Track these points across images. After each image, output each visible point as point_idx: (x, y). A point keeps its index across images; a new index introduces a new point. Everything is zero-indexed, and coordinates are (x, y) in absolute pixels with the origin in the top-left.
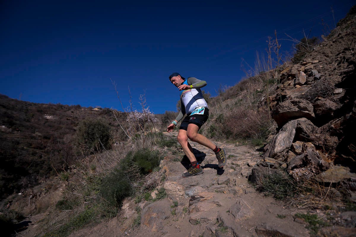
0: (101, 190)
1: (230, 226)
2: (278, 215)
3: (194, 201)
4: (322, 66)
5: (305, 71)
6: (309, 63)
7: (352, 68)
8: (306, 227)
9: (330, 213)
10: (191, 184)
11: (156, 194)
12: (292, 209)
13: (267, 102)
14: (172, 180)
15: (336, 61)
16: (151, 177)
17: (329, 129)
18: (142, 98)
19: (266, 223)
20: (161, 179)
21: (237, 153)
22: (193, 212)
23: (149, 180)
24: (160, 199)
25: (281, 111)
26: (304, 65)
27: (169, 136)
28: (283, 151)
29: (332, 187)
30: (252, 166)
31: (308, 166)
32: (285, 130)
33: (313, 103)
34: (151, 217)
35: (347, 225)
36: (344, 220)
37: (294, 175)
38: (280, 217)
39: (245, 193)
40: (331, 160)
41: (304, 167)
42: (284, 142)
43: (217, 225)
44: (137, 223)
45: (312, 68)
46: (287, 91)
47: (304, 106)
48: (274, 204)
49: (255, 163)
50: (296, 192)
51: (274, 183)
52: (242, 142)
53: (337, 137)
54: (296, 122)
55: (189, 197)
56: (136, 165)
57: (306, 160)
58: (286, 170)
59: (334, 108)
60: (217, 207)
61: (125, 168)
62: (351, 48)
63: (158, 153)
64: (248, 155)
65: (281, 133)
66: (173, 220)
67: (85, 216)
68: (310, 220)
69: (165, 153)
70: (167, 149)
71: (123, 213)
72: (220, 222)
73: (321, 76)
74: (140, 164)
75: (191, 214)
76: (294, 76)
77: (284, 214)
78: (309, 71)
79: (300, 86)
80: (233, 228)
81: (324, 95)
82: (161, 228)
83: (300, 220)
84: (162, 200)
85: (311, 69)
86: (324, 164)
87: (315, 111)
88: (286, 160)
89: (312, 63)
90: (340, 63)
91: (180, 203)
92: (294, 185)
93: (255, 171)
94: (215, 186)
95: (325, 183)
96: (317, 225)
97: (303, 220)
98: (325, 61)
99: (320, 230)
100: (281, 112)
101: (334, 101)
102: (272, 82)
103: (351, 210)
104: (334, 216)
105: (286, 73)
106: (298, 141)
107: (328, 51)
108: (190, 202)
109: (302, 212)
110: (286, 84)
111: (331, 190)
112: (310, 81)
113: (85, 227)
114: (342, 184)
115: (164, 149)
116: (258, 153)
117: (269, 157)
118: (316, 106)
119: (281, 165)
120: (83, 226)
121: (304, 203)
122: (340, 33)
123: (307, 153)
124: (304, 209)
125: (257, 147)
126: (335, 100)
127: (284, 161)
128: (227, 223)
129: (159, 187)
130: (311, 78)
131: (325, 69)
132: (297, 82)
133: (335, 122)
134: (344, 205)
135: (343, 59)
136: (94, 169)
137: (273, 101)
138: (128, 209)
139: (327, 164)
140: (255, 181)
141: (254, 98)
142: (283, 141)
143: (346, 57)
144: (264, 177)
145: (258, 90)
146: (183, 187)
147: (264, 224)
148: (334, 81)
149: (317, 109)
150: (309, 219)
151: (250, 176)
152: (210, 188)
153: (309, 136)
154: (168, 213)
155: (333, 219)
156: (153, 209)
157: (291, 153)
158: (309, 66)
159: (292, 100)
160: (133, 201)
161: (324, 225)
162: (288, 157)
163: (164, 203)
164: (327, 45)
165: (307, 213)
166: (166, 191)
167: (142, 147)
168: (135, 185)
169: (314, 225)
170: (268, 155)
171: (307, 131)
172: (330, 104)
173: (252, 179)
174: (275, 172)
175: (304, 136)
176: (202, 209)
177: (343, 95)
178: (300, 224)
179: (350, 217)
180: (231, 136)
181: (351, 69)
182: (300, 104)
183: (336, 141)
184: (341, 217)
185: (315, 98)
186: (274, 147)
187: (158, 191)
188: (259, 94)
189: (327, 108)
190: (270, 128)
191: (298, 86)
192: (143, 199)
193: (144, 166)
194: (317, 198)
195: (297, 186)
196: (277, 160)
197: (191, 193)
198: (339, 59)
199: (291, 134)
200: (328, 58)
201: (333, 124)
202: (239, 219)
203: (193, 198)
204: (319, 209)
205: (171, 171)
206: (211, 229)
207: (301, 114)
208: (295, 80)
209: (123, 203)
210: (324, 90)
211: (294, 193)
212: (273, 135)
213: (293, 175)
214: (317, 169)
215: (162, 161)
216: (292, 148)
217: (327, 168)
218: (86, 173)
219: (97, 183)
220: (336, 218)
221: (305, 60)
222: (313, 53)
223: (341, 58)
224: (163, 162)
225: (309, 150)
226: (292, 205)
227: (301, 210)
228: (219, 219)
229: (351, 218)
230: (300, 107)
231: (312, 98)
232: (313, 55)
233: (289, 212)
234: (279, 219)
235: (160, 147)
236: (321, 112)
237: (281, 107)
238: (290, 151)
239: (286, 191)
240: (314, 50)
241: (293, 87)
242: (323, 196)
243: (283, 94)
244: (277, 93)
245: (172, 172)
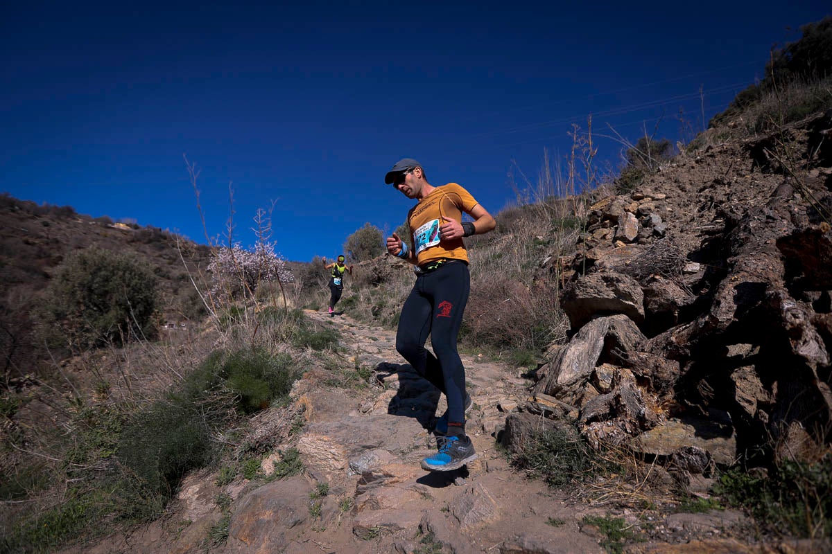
0: (119, 449)
1: (447, 541)
2: (550, 519)
3: (369, 485)
4: (670, 209)
5: (639, 214)
6: (647, 196)
7: (722, 225)
8: (600, 544)
9: (648, 516)
10: (364, 444)
11: (275, 465)
12: (577, 508)
13: (554, 269)
14: (318, 431)
15: (697, 202)
16: (266, 420)
17: (667, 345)
18: (262, 218)
19: (523, 535)
20: (290, 427)
21: (477, 379)
22: (364, 510)
23: (259, 428)
24: (284, 475)
25: (580, 294)
26: (638, 199)
27: (319, 322)
28: (574, 383)
29: (658, 464)
30: (507, 411)
31: (619, 419)
32: (584, 337)
33: (645, 286)
34: (257, 521)
35: (675, 538)
36: (670, 529)
37: (591, 435)
38: (554, 522)
39: (487, 471)
40: (663, 409)
41: (610, 419)
42: (579, 364)
43: (419, 539)
44: (219, 535)
45: (653, 208)
46: (597, 250)
47: (626, 289)
48: (545, 497)
49: (515, 405)
50: (589, 472)
51: (551, 450)
52: (490, 353)
53: (677, 363)
54: (607, 322)
55: (358, 474)
56: (228, 387)
57: (616, 405)
58: (575, 423)
59: (680, 302)
60: (421, 499)
61: (198, 392)
62: (725, 182)
63: (289, 361)
64: (501, 384)
65: (575, 343)
66: (314, 530)
67: (68, 516)
68: (610, 530)
69: (308, 363)
70: (312, 354)
71: (183, 510)
72: (426, 533)
73: (667, 229)
74: (239, 387)
75: (359, 514)
76: (614, 220)
77: (562, 517)
78: (646, 216)
79: (625, 243)
80: (454, 546)
81: (666, 273)
82: (280, 549)
83: (592, 529)
84: (290, 478)
85: (650, 209)
86: (648, 415)
87: (645, 304)
88: (578, 403)
89: (653, 199)
90: (702, 208)
91: (334, 488)
92: (588, 457)
93: (513, 422)
94: (421, 451)
95: (646, 454)
96: (622, 539)
97: (598, 530)
98: (677, 199)
99: (626, 548)
100: (581, 297)
101: (683, 288)
102: (569, 225)
103: (684, 510)
104: (654, 522)
105: (601, 210)
106: (606, 363)
107: (685, 178)
108: (357, 486)
109: (596, 513)
110: (598, 234)
111: (655, 470)
112: (644, 237)
113: (65, 545)
114: (676, 457)
115: (304, 354)
116: (522, 381)
117: (546, 393)
118: (648, 293)
119: (567, 412)
120: (60, 545)
121: (603, 494)
122: (710, 146)
123: (620, 390)
124: (601, 506)
125: (523, 368)
126: (683, 286)
127: (574, 404)
128: (442, 535)
129: (284, 447)
130: (648, 231)
131: (675, 216)
132: (619, 234)
133: (679, 332)
134: (676, 500)
135: (709, 201)
136: (104, 390)
137: (568, 268)
138: (197, 499)
139: (654, 417)
140: (511, 444)
141: (528, 256)
142: (577, 360)
143: (715, 198)
144: (531, 436)
145: (539, 237)
146: (346, 449)
147: (519, 536)
148: (687, 245)
149: (651, 300)
150: (608, 527)
151: (501, 433)
152: (410, 455)
153: (626, 356)
154: (303, 512)
155: (652, 527)
156: (265, 501)
157: (590, 388)
158: (647, 204)
159: (605, 275)
160: (211, 480)
161: (634, 539)
162: (583, 396)
163: (294, 487)
164: (684, 165)
165: (607, 516)
166: (300, 457)
167: (247, 343)
168: (221, 438)
169: (617, 540)
170: (544, 388)
171: (627, 344)
172: (675, 292)
173: (504, 438)
174: (555, 427)
175: (619, 355)
176: (386, 503)
177: (700, 276)
178: (590, 538)
179: (681, 525)
180: (467, 336)
181: (720, 227)
182: (621, 284)
183: (676, 372)
184: (666, 524)
185: (649, 275)
186: (557, 372)
187: (282, 458)
188: (539, 247)
189: (668, 300)
190: (554, 328)
191: (620, 243)
192: (238, 476)
193: (249, 393)
194: (629, 486)
195: (594, 459)
196: (559, 402)
197: (363, 465)
198: (702, 199)
199: (594, 347)
200: (683, 193)
201: (677, 334)
202: (468, 526)
203: (367, 477)
204: (629, 507)
205: (319, 409)
206: (403, 549)
207: (619, 306)
208: (616, 229)
209: (181, 485)
210: (666, 262)
211: (586, 474)
212: (558, 344)
213: (589, 435)
214: (634, 424)
215: (297, 384)
216: (593, 378)
217: (653, 425)
218: (78, 400)
219: (109, 429)
220: (657, 525)
221: (640, 188)
222: (656, 177)
223: (706, 197)
224: (299, 384)
225: (625, 384)
226: (581, 499)
227: (596, 510)
228: (425, 526)
229: (683, 526)
230: (619, 291)
231: (644, 275)
232: (656, 180)
233: (572, 514)
234: (551, 528)
235: (296, 346)
236: (656, 306)
237: (582, 286)
238: (590, 384)
239: (570, 469)
240: (659, 170)
241: (611, 244)
242: (639, 480)
243: (590, 256)
244: (577, 252)
245: (319, 412)
